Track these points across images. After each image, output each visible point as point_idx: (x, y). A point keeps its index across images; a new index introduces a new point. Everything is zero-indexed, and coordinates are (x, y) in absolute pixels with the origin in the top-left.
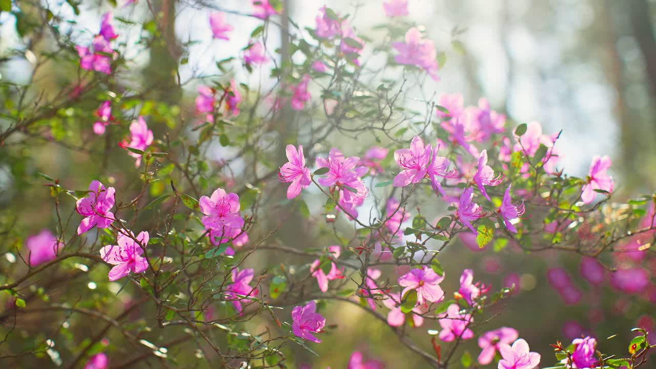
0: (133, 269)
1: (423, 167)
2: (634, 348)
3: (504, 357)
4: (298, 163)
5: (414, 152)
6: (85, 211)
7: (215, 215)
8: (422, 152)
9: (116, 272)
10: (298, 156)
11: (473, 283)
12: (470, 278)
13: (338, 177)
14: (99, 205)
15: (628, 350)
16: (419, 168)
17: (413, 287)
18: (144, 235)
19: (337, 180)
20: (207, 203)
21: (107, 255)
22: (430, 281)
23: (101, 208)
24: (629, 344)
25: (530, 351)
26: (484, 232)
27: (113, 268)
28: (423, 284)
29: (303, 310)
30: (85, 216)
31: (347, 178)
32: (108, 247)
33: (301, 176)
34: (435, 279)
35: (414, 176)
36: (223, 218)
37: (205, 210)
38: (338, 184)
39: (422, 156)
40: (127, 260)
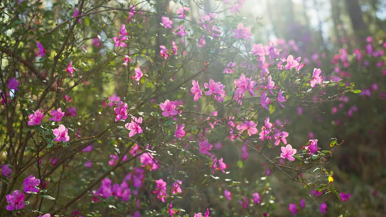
0: (138, 132)
1: (246, 86)
2: (332, 145)
3: (283, 152)
4: (197, 87)
5: (242, 80)
6: (117, 113)
7: (166, 110)
8: (245, 80)
9: (131, 133)
10: (196, 84)
11: (270, 122)
12: (268, 120)
13: (213, 90)
14: (122, 110)
15: (330, 146)
16: (244, 87)
17: (246, 129)
18: (140, 118)
19: (213, 92)
20: (163, 106)
21: (128, 127)
22: (252, 126)
23: (123, 111)
24: (330, 143)
25: (292, 148)
26: (272, 108)
27: (131, 132)
28: (250, 128)
29: (203, 143)
30: (117, 115)
31: (217, 91)
32: (128, 124)
33: (199, 92)
34: (254, 125)
35: (242, 90)
36: (169, 111)
37: (162, 108)
38: (213, 93)
39: (245, 82)
40: (135, 129)
